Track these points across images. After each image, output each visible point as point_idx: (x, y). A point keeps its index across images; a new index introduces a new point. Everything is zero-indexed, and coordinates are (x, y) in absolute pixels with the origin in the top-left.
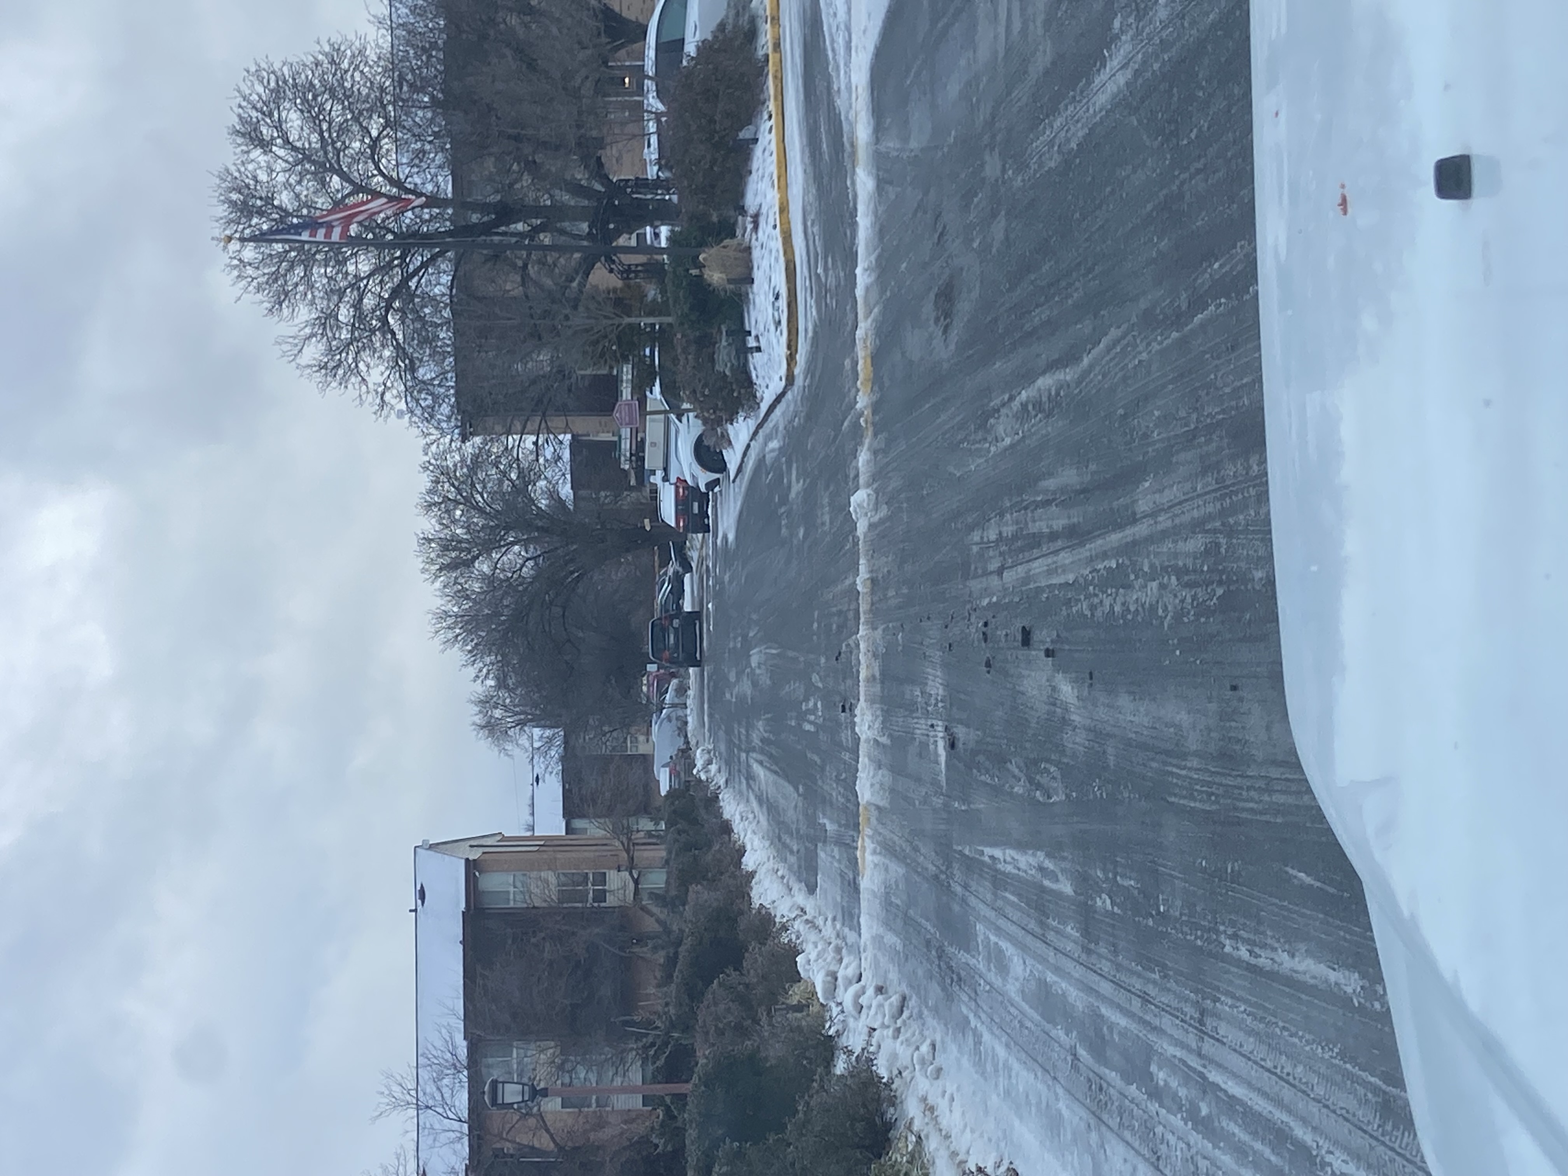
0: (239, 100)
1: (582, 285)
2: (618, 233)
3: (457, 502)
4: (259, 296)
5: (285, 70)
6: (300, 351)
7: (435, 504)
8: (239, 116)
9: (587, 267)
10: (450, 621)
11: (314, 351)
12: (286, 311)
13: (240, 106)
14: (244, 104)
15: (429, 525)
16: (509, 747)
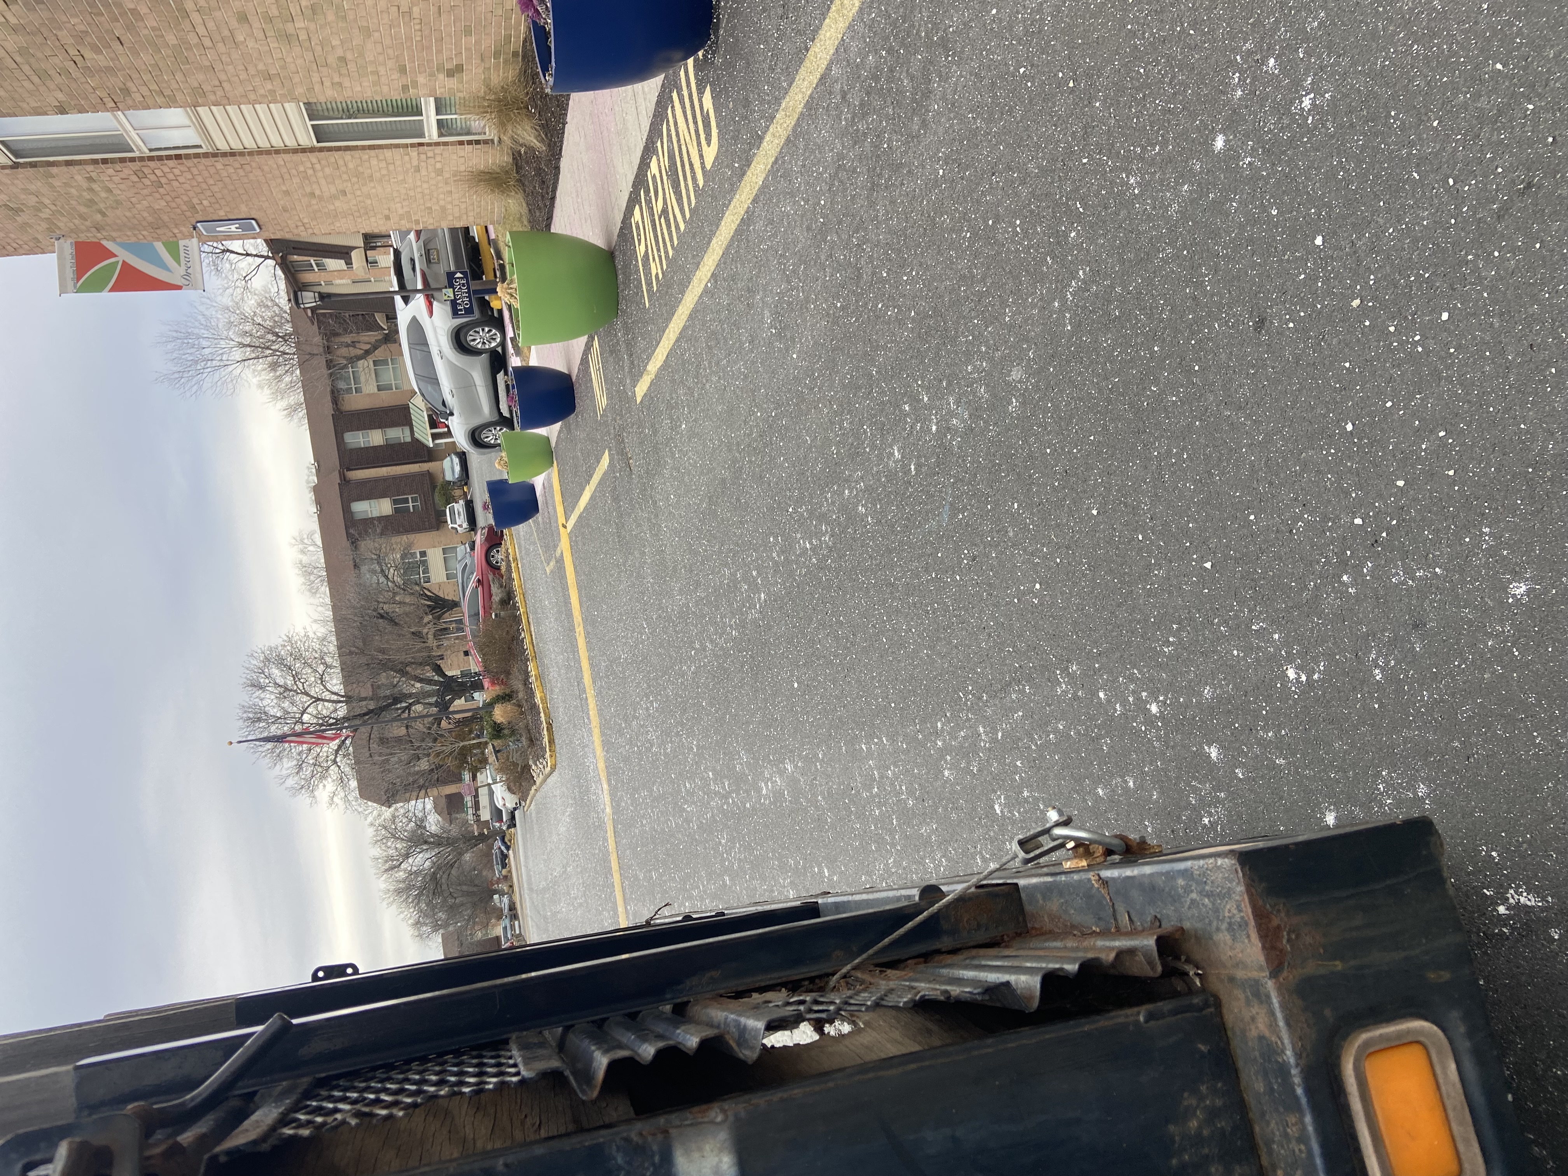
3: (388, 839)
5: (268, 650)
7: (378, 841)
12: (278, 765)
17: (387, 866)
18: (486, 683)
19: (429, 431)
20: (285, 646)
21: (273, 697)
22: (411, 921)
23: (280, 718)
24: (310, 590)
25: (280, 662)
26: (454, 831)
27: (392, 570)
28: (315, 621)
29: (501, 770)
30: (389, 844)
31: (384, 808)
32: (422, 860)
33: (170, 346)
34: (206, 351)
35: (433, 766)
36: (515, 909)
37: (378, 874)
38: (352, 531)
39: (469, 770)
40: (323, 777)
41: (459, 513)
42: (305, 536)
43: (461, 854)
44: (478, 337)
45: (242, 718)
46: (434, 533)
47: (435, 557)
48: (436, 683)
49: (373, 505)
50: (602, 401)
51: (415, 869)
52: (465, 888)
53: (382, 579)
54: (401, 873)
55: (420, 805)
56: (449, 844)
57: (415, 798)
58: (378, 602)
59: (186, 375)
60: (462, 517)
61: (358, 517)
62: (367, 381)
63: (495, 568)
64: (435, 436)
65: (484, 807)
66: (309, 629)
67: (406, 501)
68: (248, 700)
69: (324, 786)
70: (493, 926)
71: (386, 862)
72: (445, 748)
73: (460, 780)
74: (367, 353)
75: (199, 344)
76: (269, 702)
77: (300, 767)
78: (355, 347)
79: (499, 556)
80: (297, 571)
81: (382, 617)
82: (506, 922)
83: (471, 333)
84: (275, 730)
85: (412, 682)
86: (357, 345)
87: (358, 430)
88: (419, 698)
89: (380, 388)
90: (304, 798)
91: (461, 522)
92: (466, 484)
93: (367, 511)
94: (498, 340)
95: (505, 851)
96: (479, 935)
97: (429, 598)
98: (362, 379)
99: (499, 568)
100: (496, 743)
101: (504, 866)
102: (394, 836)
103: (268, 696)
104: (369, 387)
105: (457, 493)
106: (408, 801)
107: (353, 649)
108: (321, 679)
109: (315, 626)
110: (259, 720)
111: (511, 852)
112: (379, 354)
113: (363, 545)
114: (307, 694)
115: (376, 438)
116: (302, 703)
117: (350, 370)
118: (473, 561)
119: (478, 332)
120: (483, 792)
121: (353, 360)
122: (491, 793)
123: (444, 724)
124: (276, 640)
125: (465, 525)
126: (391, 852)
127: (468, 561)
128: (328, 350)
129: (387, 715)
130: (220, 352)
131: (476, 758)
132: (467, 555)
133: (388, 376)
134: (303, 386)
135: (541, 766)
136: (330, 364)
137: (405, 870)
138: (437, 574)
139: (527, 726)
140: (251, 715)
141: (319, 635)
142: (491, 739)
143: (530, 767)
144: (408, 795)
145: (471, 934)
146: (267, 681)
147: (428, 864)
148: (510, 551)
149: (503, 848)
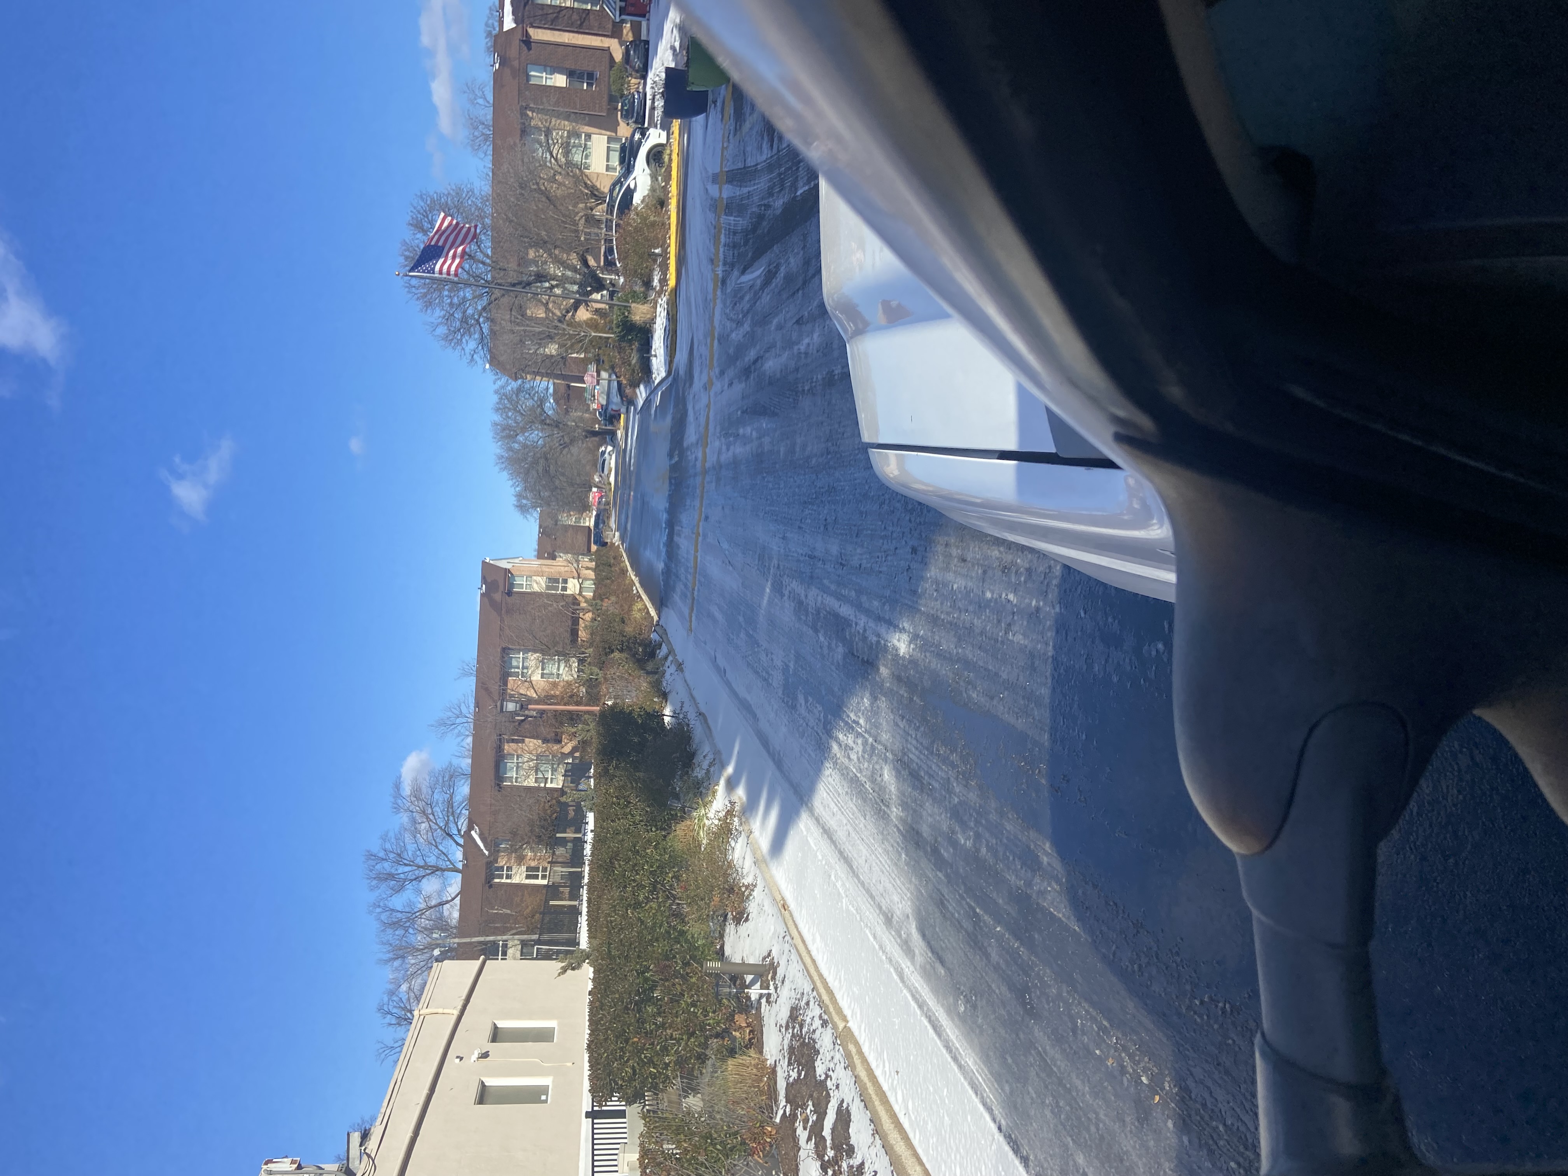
0: (412, 209)
1: (573, 315)
2: (591, 293)
3: (509, 409)
4: (418, 302)
5: (435, 195)
6: (434, 330)
7: (500, 409)
8: (412, 216)
9: (576, 307)
10: (503, 460)
11: (442, 330)
12: (429, 311)
13: (411, 212)
14: (415, 211)
15: (497, 418)
16: (528, 516)
17: (504, 434)
20: (452, 193)
22: (515, 492)
24: (473, 146)
30: (510, 414)
31: (510, 380)
37: (494, 438)
40: (466, 334)
42: (480, 87)
51: (529, 443)
53: (547, 154)
54: (516, 444)
55: (543, 386)
57: (541, 375)
58: (540, 177)
61: (533, 83)
71: (504, 430)
80: (464, 121)
85: (558, 265)
88: (562, 281)
93: (542, 80)
96: (573, 520)
97: (587, 186)
102: (515, 408)
106: (534, 377)
126: (510, 422)
138: (598, 161)
144: (535, 372)
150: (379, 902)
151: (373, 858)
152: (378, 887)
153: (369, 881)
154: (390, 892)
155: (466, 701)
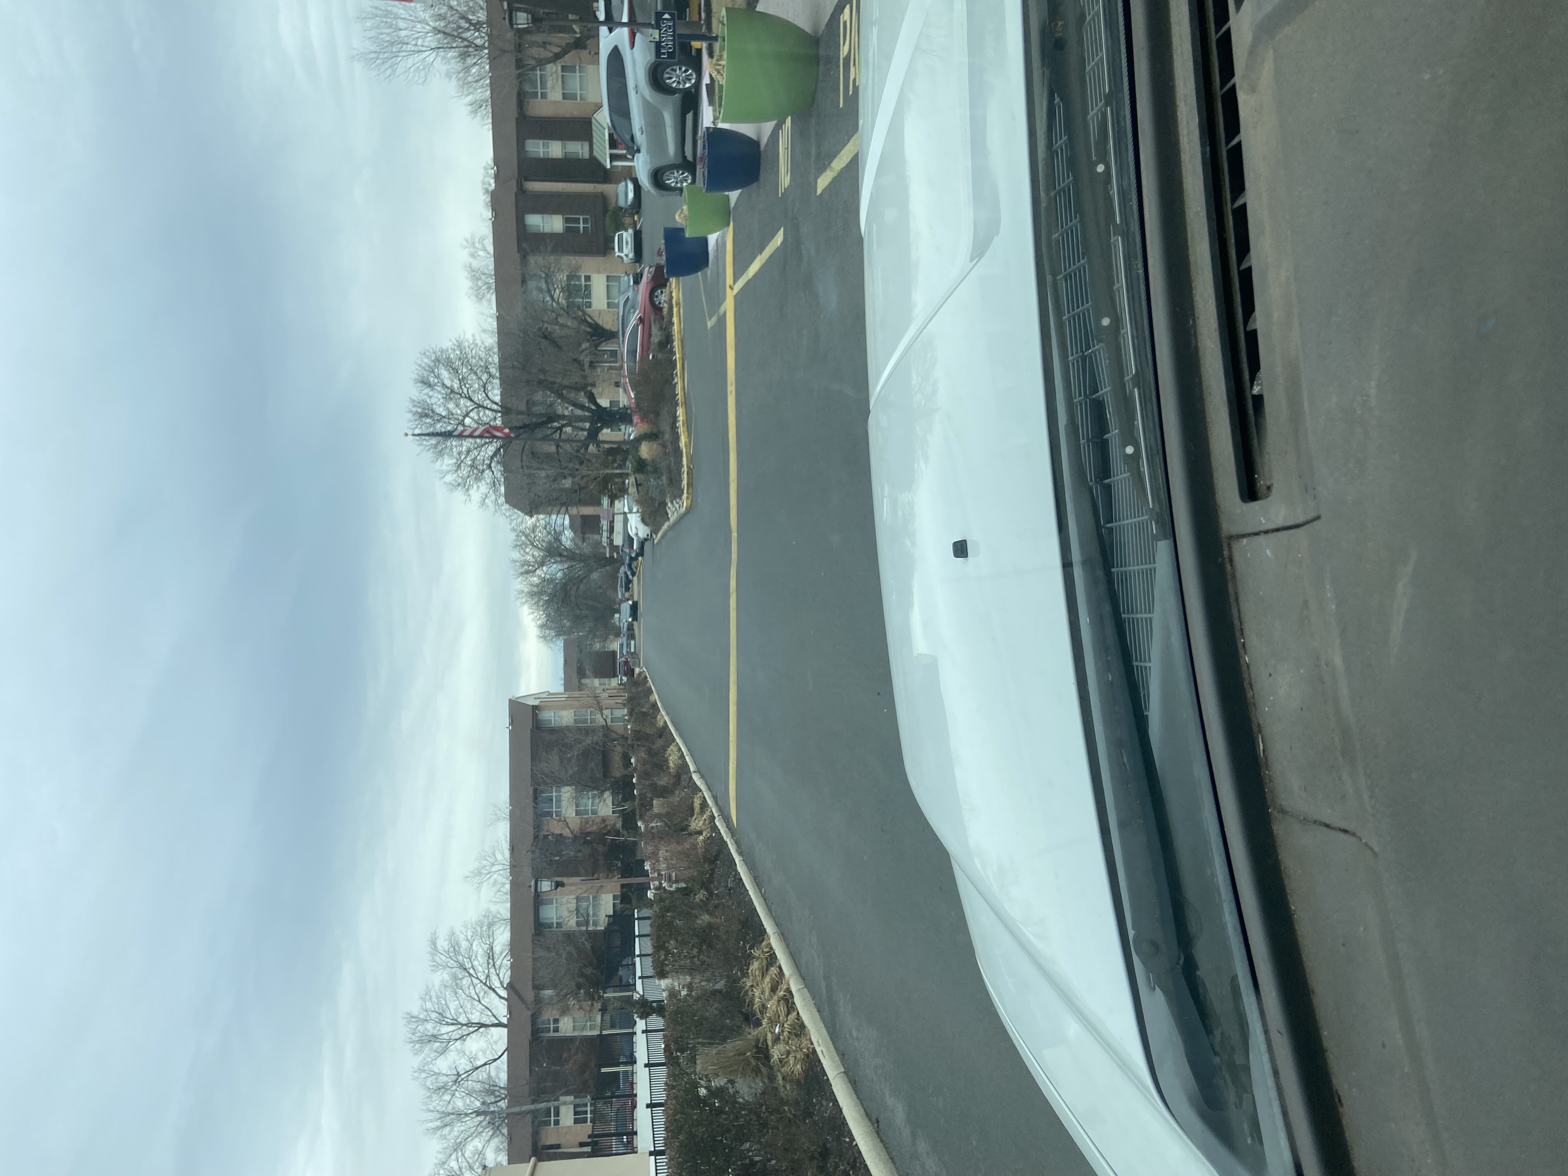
3: (527, 545)
5: (438, 351)
6: (445, 478)
8: (418, 373)
11: (453, 477)
12: (439, 461)
13: (418, 369)
17: (523, 570)
18: (636, 419)
19: (608, 152)
20: (454, 350)
21: (440, 397)
22: (539, 622)
23: (444, 417)
24: (476, 296)
25: (449, 364)
26: (586, 548)
27: (557, 291)
28: (484, 331)
29: (639, 502)
30: (528, 550)
31: (527, 518)
32: (555, 570)
33: (369, 24)
34: (403, 33)
35: (577, 487)
36: (633, 630)
37: (514, 575)
38: (524, 245)
39: (610, 497)
40: (478, 479)
41: (627, 243)
42: (477, 240)
43: (591, 571)
44: (675, 76)
45: (411, 411)
46: (600, 259)
47: (599, 285)
48: (588, 409)
49: (545, 221)
50: (785, 179)
51: (548, 576)
52: (590, 602)
53: (548, 298)
54: (535, 579)
55: (559, 521)
56: (581, 561)
57: (556, 512)
58: (543, 321)
59: (381, 56)
60: (629, 246)
61: (531, 230)
62: (553, 87)
63: (657, 309)
64: (613, 157)
65: (619, 533)
66: (477, 337)
67: (577, 221)
68: (418, 395)
69: (478, 487)
70: (611, 641)
71: (523, 566)
72: (590, 472)
73: (599, 503)
74: (557, 57)
75: (396, 25)
76: (437, 400)
77: (459, 466)
78: (545, 47)
79: (662, 298)
80: (466, 274)
81: (545, 337)
82: (623, 640)
83: (668, 70)
84: (439, 427)
85: (566, 405)
86: (548, 47)
87: (539, 138)
88: (571, 421)
89: (565, 96)
90: (459, 494)
91: (628, 251)
92: (637, 213)
93: (539, 226)
94: (693, 81)
95: (630, 577)
96: (597, 646)
97: (590, 325)
98: (549, 84)
99: (661, 309)
100: (638, 476)
101: (627, 589)
102: (532, 544)
103: (436, 395)
104: (555, 94)
105: (627, 220)
106: (550, 514)
107: (516, 364)
108: (484, 387)
109: (484, 336)
110: (427, 416)
111: (635, 579)
112: (568, 59)
113: (532, 260)
114: (470, 399)
115: (555, 149)
116: (467, 407)
117: (538, 73)
118: (635, 297)
119: (675, 71)
120: (619, 520)
121: (542, 63)
122: (626, 521)
123: (592, 448)
124: (446, 343)
125: (631, 255)
126: (529, 558)
127: (630, 294)
128: (519, 48)
129: (539, 433)
130: (417, 36)
131: (617, 486)
132: (631, 289)
133: (575, 83)
134: (491, 84)
135: (677, 506)
136: (519, 64)
137: (539, 576)
138: (599, 299)
139: (669, 467)
140: (420, 410)
141: (487, 344)
142: (634, 472)
143: (666, 504)
144: (550, 509)
145: (590, 645)
146: (436, 381)
147: (559, 575)
148: (674, 294)
149: (629, 573)
150: (424, 1067)
151: (414, 1020)
152: (421, 1050)
153: (412, 1045)
154: (433, 1055)
155: (500, 848)
